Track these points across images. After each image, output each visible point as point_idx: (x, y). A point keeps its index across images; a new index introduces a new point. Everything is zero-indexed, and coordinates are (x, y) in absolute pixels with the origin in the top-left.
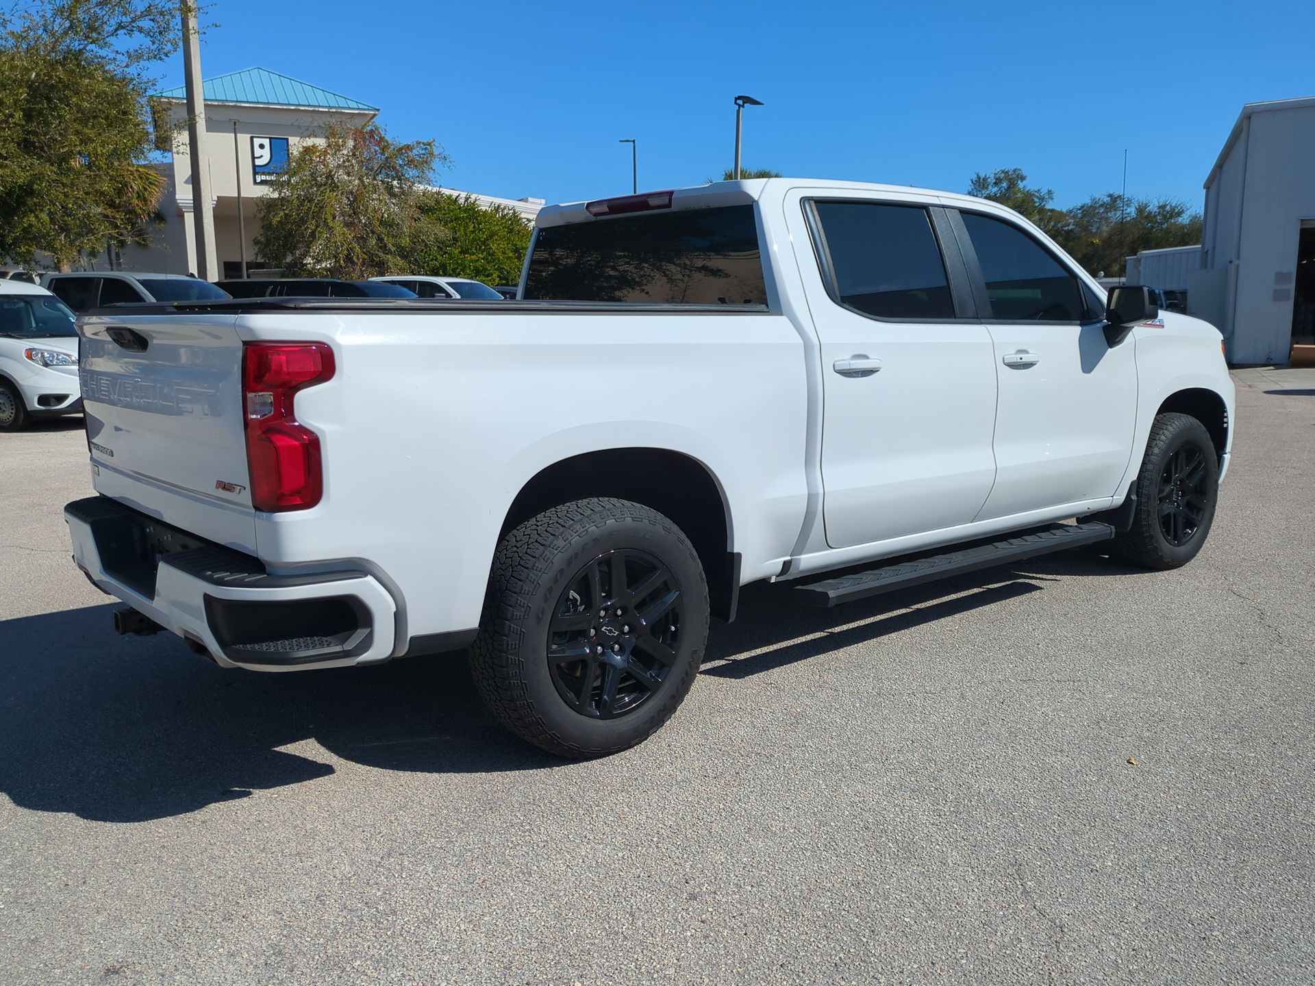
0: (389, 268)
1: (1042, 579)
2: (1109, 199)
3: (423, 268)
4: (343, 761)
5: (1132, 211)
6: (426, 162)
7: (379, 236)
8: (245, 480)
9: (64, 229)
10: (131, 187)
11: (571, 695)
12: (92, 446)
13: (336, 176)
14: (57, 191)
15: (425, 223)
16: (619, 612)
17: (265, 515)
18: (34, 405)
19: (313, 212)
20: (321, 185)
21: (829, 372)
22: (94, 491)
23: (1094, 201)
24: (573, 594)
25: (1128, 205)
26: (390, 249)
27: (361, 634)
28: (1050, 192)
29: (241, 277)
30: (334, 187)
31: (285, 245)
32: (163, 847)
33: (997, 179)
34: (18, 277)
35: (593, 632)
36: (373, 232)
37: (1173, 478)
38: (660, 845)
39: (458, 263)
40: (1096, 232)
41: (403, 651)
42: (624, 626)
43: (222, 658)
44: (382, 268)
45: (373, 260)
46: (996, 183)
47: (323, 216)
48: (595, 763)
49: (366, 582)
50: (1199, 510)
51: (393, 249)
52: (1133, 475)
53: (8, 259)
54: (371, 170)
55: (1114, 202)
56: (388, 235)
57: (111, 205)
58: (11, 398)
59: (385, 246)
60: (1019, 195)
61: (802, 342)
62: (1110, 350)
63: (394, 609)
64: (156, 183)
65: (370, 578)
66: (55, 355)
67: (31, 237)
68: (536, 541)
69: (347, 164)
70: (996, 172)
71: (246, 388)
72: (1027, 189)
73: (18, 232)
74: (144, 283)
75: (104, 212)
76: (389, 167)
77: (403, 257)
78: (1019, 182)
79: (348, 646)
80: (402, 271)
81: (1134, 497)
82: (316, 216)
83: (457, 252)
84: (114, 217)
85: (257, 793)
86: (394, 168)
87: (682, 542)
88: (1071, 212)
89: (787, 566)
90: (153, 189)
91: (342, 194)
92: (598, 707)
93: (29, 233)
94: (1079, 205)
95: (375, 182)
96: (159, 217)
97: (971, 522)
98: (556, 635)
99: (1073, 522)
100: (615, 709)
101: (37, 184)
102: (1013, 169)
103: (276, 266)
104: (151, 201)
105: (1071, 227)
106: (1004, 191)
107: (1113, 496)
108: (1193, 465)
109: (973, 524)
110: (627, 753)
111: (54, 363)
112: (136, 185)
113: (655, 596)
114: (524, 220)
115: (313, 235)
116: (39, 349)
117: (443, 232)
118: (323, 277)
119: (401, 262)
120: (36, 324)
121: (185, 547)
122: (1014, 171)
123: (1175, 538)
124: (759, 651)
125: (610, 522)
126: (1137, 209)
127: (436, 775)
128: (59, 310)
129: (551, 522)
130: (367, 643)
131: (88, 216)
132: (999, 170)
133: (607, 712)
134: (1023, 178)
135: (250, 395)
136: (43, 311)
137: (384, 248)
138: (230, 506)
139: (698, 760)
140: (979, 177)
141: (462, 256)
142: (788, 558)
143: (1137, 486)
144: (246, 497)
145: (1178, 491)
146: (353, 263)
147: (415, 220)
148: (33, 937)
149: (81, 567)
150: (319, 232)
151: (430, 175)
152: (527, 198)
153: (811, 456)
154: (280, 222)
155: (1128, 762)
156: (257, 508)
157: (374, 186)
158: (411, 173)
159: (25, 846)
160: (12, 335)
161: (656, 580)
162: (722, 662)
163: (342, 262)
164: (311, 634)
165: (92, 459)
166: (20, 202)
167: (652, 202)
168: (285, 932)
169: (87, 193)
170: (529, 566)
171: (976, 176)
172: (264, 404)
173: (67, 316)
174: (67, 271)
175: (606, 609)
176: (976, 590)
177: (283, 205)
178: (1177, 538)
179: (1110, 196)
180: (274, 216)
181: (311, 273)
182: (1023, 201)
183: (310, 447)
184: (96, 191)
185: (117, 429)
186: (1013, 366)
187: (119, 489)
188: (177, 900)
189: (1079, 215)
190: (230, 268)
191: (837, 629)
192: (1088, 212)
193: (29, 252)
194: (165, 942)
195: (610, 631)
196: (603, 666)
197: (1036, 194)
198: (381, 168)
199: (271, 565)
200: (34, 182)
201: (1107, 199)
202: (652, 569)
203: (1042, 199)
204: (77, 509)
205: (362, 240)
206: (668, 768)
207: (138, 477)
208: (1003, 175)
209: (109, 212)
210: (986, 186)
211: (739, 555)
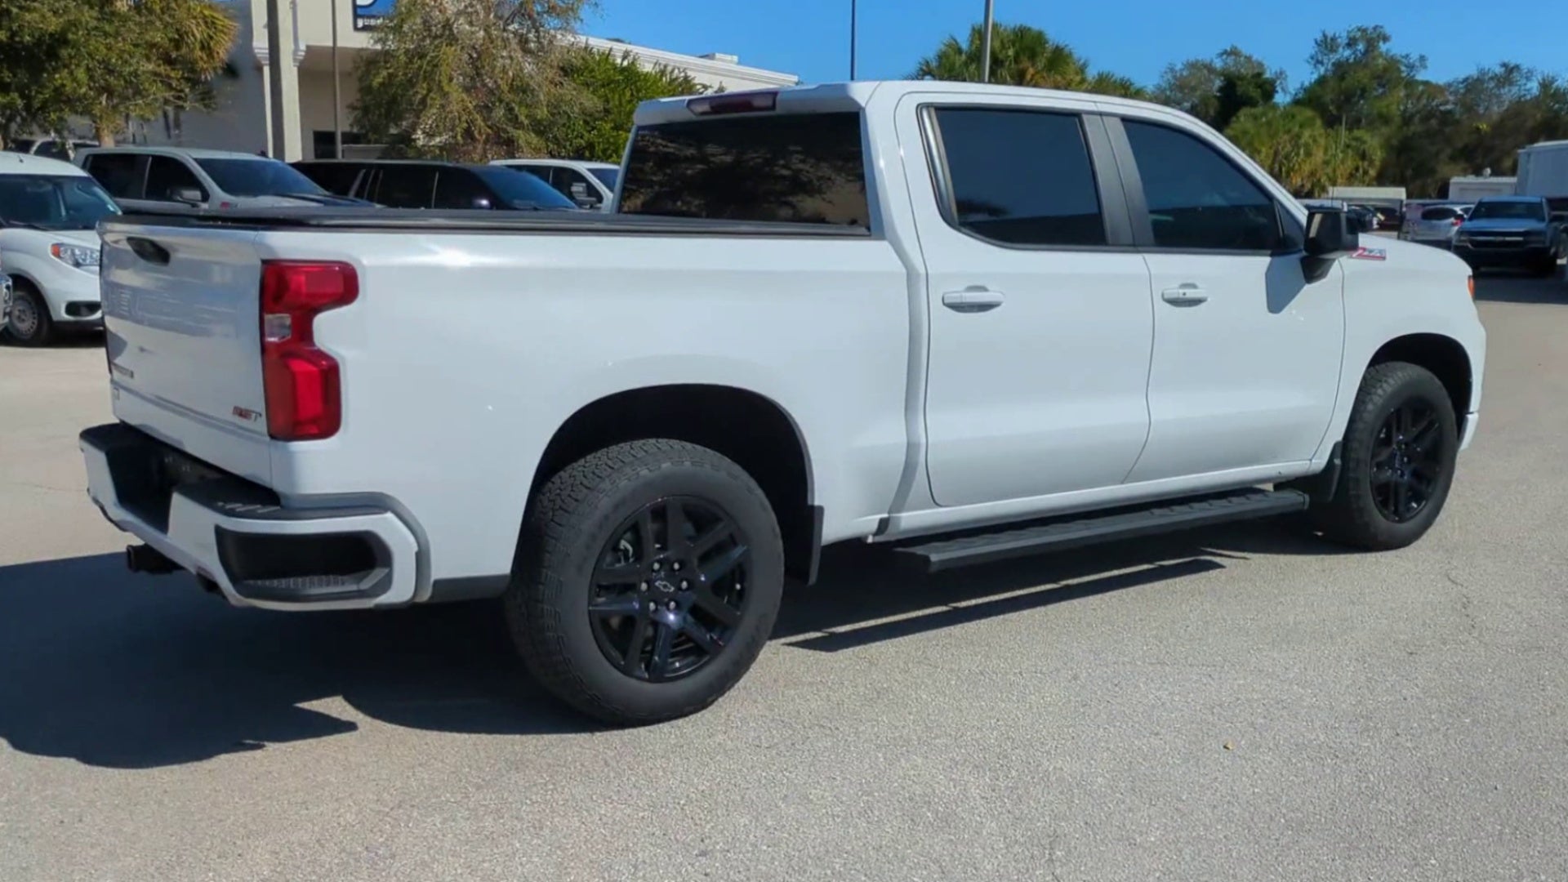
0: (519, 147)
1: (1229, 557)
2: (1503, 69)
3: (565, 147)
4: (368, 719)
5: (1534, 87)
6: (572, 9)
7: (507, 104)
8: (260, 406)
9: (109, 90)
10: (194, 35)
11: (615, 653)
12: (113, 367)
13: (455, 26)
14: (97, 41)
15: (569, 89)
16: (676, 566)
17: (280, 443)
18: (60, 313)
19: (425, 72)
20: (436, 37)
21: (936, 303)
22: (113, 417)
23: (1482, 72)
24: (624, 544)
25: (1528, 79)
26: (522, 123)
27: (378, 574)
28: (1422, 58)
29: (333, 155)
30: (452, 39)
31: (388, 114)
32: (166, 792)
33: (1350, 39)
34: (46, 151)
35: (644, 586)
36: (501, 101)
37: (1395, 440)
38: (686, 807)
39: (608, 142)
40: (1484, 114)
41: (425, 596)
42: (681, 581)
43: (234, 596)
44: (510, 147)
45: (499, 137)
46: (1349, 45)
47: (437, 78)
48: (642, 731)
49: (386, 518)
50: (1429, 482)
51: (526, 122)
52: (1337, 434)
53: (35, 128)
54: (501, 18)
55: (1510, 72)
56: (520, 104)
57: (169, 61)
58: (33, 304)
59: (517, 117)
60: (1380, 61)
61: (904, 271)
62: (1307, 287)
63: (415, 548)
64: (225, 30)
65: (389, 515)
66: (88, 252)
67: (61, 99)
68: (581, 483)
69: (470, 10)
70: (1350, 29)
71: (264, 308)
72: (1391, 54)
73: (47, 94)
74: (203, 163)
75: (158, 70)
76: (523, 15)
77: (540, 133)
78: (1381, 44)
79: (366, 585)
80: (537, 152)
81: (1338, 462)
82: (429, 77)
83: (608, 126)
84: (168, 77)
85: (272, 747)
86: (530, 17)
87: (750, 490)
88: (1450, 85)
89: (883, 525)
90: (220, 37)
91: (463, 48)
92: (647, 668)
93: (61, 94)
94: (1462, 76)
95: (505, 34)
96: (230, 71)
97: (1122, 483)
98: (599, 588)
99: (1269, 487)
100: (669, 672)
101: (73, 33)
102: (1373, 25)
103: (376, 142)
104: (218, 53)
105: (1449, 107)
106: (1359, 55)
107: (1313, 458)
108: (1424, 424)
109: (1123, 486)
110: (680, 722)
111: (88, 262)
112: (199, 32)
113: (720, 549)
114: (698, 87)
115: (423, 101)
116: (69, 245)
117: (590, 101)
118: (434, 158)
119: (534, 139)
120: (67, 212)
121: (202, 478)
122: (1375, 28)
123: (1396, 512)
124: (863, 624)
125: (666, 466)
126: (1540, 84)
127: (466, 736)
128: (95, 194)
129: (599, 463)
130: (385, 584)
131: (135, 74)
132: (1353, 26)
133: (658, 675)
134: (1386, 39)
135: (268, 317)
136: (76, 195)
137: (515, 121)
138: (247, 433)
139: (755, 730)
140: (1325, 36)
141: (615, 134)
142: (885, 515)
143: (1344, 448)
144: (261, 425)
145: (1402, 457)
146: (473, 139)
147: (556, 85)
148: (24, 865)
149: (96, 501)
150: (432, 99)
151: (577, 25)
152: (714, 55)
153: (912, 401)
154: (382, 84)
155: (1225, 747)
156: (273, 437)
157: (503, 40)
158: (552, 24)
159: (22, 787)
160: (36, 225)
161: (720, 532)
162: (818, 634)
163: (459, 138)
164: (326, 573)
165: (112, 381)
166: (52, 54)
167: (757, 102)
168: (278, 869)
169: (136, 46)
170: (570, 509)
171: (1321, 35)
172: (282, 326)
173: (104, 204)
174: (108, 145)
175: (660, 562)
176: (1145, 567)
177: (386, 62)
178: (1400, 516)
179: (1504, 65)
180: (375, 75)
181: (421, 153)
182: (1385, 70)
183: (328, 374)
184: (146, 43)
185: (142, 350)
186: (1175, 302)
187: (141, 415)
188: (174, 838)
189: (1462, 91)
190: (323, 141)
191: (964, 604)
192: (1473, 86)
193: (61, 119)
194: (156, 874)
195: (665, 586)
196: (656, 624)
197: (1404, 60)
198: (514, 15)
199: (287, 497)
200: (69, 30)
201: (1499, 70)
202: (717, 520)
203: (1411, 67)
204: (94, 436)
205: (486, 109)
206: (720, 738)
207: (161, 402)
208: (1359, 34)
209: (162, 69)
210: (1334, 48)
211: (821, 509)
